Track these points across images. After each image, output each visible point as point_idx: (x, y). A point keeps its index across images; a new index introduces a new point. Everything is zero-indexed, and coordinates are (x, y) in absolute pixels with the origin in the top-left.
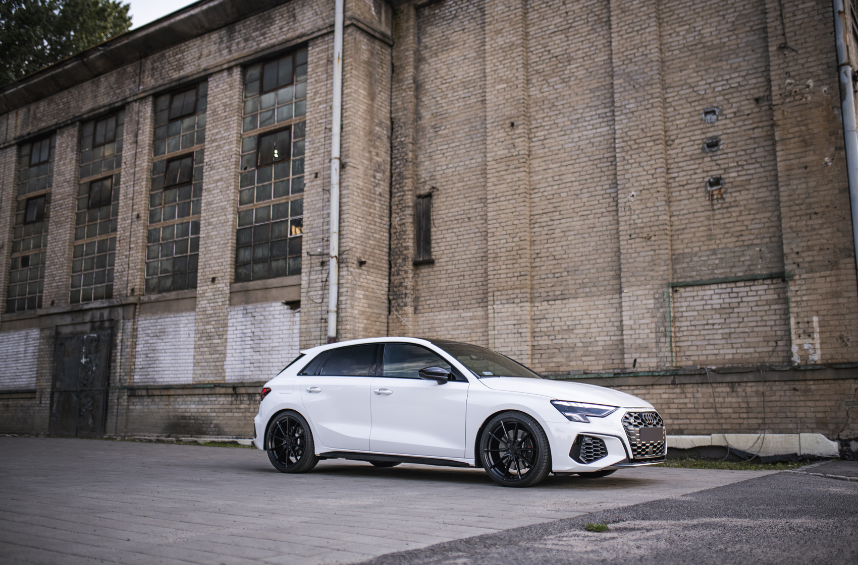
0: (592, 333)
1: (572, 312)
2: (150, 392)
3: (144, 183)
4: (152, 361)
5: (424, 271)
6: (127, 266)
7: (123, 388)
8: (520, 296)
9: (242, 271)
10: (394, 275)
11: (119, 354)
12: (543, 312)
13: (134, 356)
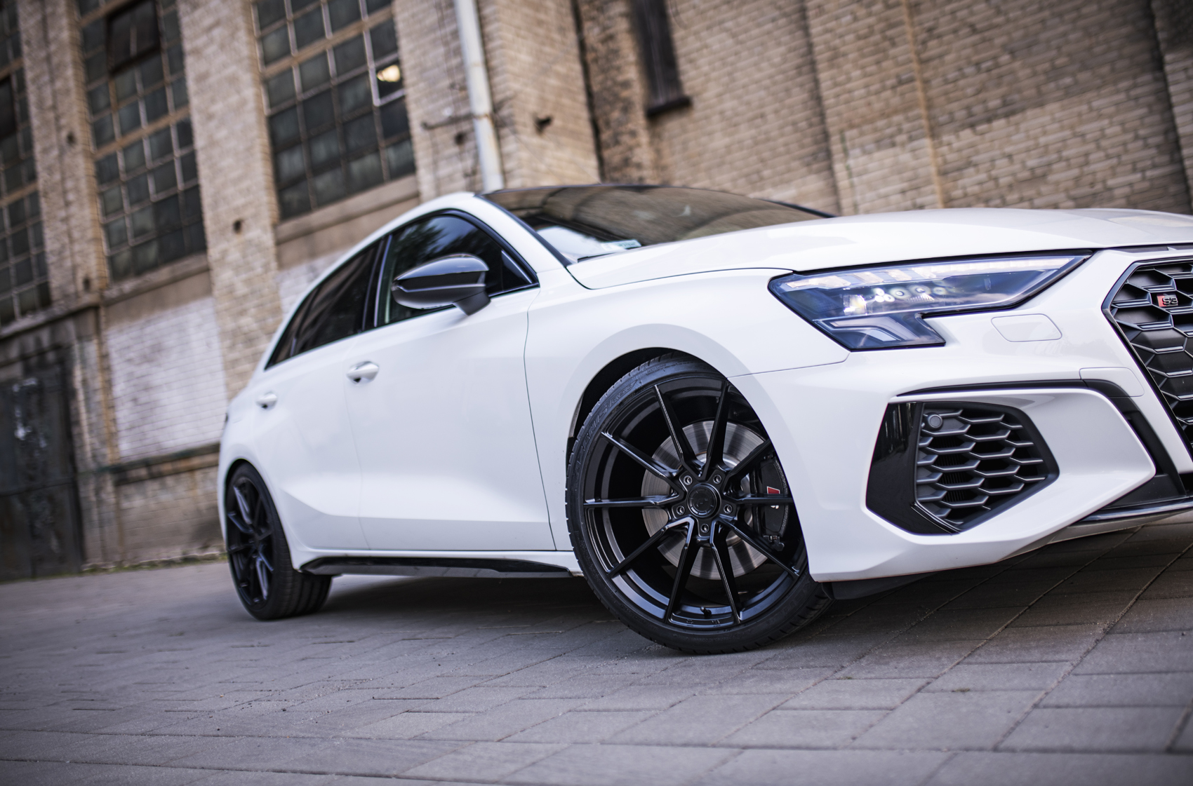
0: (1094, 173)
1: (1036, 138)
2: (155, 469)
3: (70, 72)
4: (146, 408)
5: (673, 126)
6: (66, 240)
7: (102, 471)
8: (906, 126)
9: (293, 196)
10: (608, 147)
11: (83, 410)
12: (965, 153)
13: (111, 407)
